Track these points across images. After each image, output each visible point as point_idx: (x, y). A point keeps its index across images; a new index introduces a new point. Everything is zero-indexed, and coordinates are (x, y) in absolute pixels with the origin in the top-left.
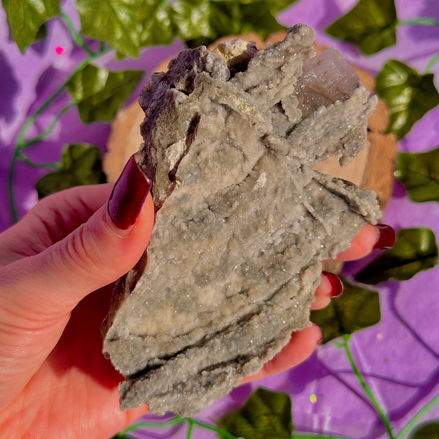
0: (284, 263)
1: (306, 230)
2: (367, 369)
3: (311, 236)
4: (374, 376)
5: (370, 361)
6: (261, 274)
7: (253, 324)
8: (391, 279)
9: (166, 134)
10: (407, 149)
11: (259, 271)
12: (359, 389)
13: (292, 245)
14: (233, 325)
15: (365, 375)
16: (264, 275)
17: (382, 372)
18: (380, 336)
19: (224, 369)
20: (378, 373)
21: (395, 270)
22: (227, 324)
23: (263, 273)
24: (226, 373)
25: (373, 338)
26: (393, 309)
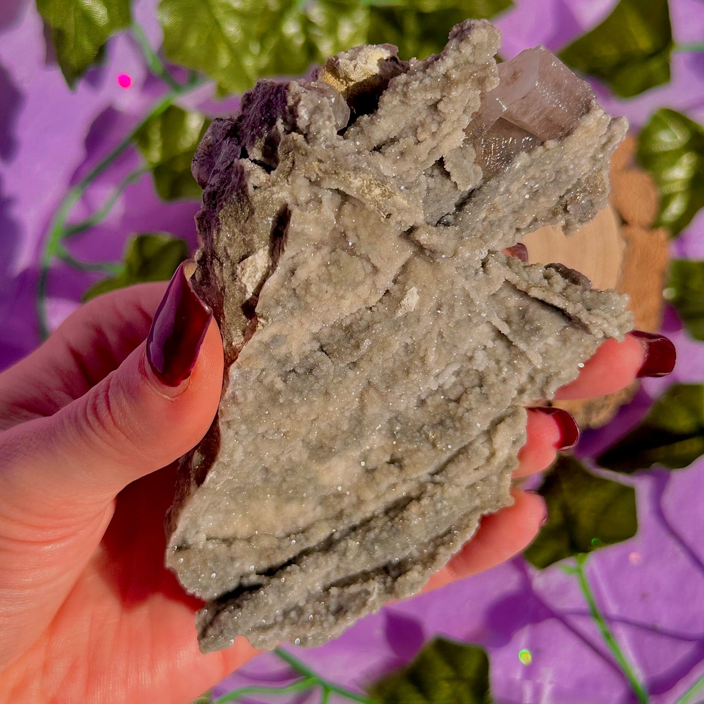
0: (461, 419)
1: (498, 362)
2: (613, 609)
3: (506, 372)
4: (625, 622)
5: (619, 598)
6: (421, 435)
7: (409, 518)
8: (655, 466)
9: (237, 237)
10: (683, 253)
11: (419, 431)
12: (600, 641)
13: (473, 387)
14: (377, 517)
15: (610, 620)
16: (427, 437)
17: (638, 614)
18: (635, 558)
19: (365, 586)
20: (631, 616)
21: (662, 451)
22: (368, 515)
23: (426, 434)
24: (368, 593)
25: (624, 560)
26: (659, 513)
